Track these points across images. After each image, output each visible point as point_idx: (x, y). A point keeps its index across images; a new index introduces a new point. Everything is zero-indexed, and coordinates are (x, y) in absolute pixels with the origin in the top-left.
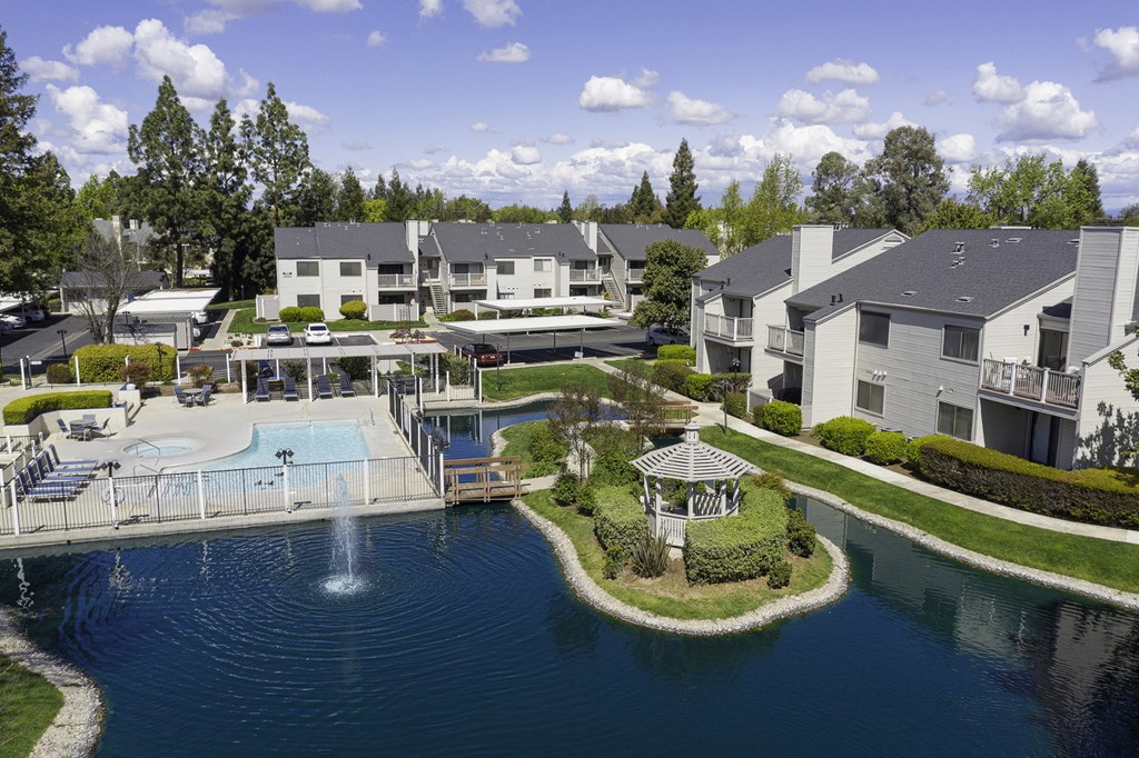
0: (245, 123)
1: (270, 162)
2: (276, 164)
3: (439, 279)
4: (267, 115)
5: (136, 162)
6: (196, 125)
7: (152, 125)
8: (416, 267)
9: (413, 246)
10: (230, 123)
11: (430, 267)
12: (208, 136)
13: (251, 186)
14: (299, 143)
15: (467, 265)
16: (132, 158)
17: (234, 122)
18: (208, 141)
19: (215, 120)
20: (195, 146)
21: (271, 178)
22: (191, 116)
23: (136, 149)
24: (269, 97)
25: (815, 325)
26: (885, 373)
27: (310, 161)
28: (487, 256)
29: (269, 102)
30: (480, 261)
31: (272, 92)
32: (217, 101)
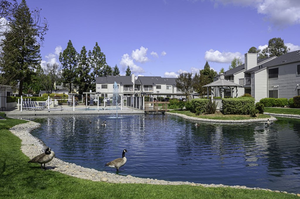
0: (90, 52)
1: (95, 63)
2: (97, 63)
3: (140, 91)
4: (95, 50)
5: (61, 62)
6: (77, 52)
7: (66, 52)
8: (134, 86)
9: (133, 81)
10: (86, 52)
11: (137, 88)
12: (80, 55)
13: (90, 68)
14: (103, 57)
15: (148, 86)
16: (60, 61)
17: (87, 52)
18: (80, 56)
19: (82, 51)
20: (76, 58)
21: (96, 67)
22: (76, 50)
23: (61, 59)
24: (96, 46)
25: (254, 73)
26: (278, 86)
27: (106, 62)
28: (153, 83)
29: (96, 47)
30: (151, 85)
31: (97, 44)
32: (83, 47)
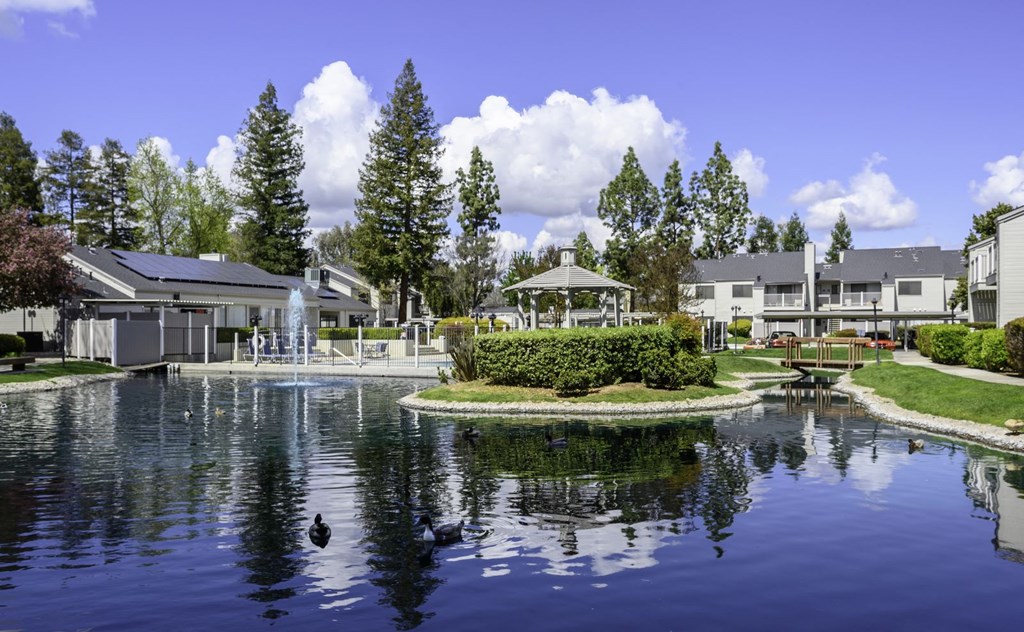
0: (694, 179)
4: (713, 170)
5: (603, 219)
6: (650, 184)
9: (809, 270)
10: (680, 178)
11: (828, 292)
14: (739, 191)
16: (600, 216)
19: (668, 178)
22: (648, 177)
24: (715, 154)
28: (886, 275)
29: (715, 158)
30: (877, 280)
31: (718, 150)
32: (671, 163)
